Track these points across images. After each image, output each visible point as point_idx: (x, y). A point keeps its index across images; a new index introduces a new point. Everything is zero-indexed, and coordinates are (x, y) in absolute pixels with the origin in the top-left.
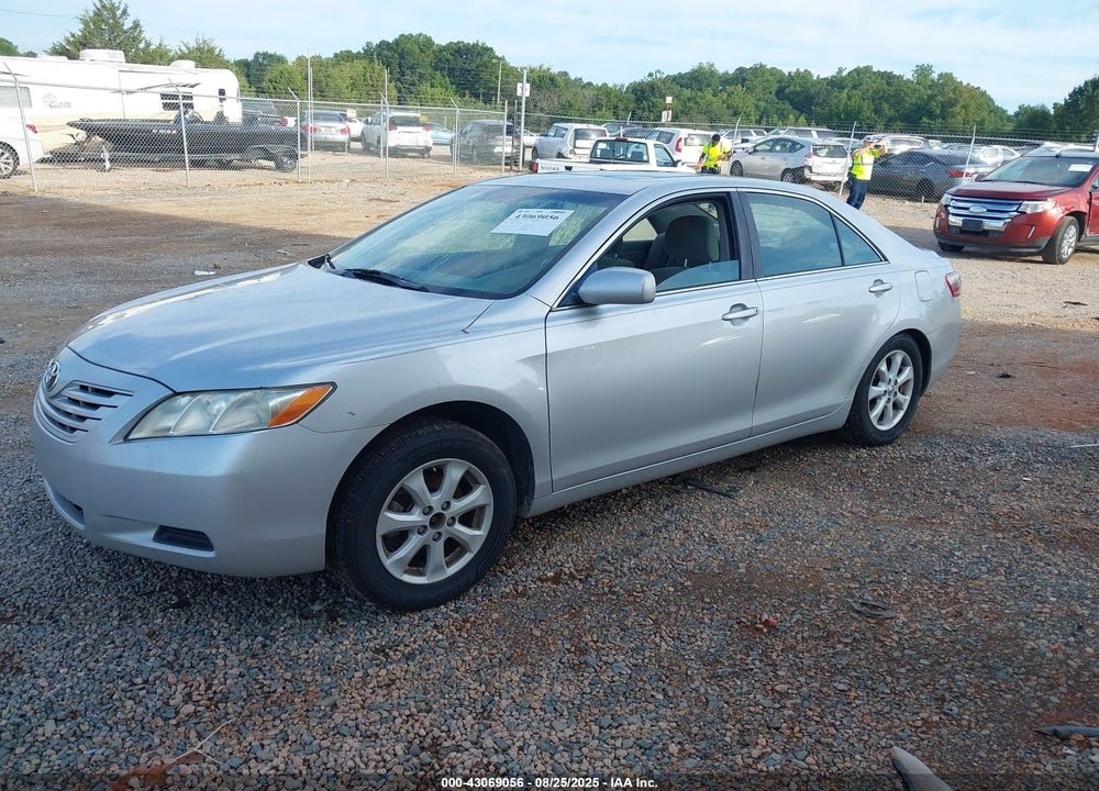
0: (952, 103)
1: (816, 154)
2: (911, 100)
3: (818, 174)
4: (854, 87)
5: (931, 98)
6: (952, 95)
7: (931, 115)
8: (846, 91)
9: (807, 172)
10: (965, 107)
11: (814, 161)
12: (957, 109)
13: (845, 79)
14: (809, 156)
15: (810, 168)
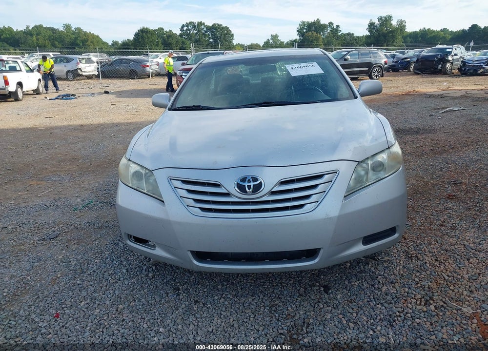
0: (87, 41)
1: (81, 63)
2: (67, 40)
3: (85, 72)
4: (38, 34)
5: (76, 38)
6: (84, 37)
7: (78, 46)
8: (34, 36)
9: (79, 71)
10: (92, 42)
11: (81, 66)
12: (89, 43)
13: (30, 31)
14: (78, 64)
15: (80, 69)
